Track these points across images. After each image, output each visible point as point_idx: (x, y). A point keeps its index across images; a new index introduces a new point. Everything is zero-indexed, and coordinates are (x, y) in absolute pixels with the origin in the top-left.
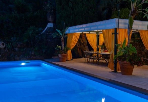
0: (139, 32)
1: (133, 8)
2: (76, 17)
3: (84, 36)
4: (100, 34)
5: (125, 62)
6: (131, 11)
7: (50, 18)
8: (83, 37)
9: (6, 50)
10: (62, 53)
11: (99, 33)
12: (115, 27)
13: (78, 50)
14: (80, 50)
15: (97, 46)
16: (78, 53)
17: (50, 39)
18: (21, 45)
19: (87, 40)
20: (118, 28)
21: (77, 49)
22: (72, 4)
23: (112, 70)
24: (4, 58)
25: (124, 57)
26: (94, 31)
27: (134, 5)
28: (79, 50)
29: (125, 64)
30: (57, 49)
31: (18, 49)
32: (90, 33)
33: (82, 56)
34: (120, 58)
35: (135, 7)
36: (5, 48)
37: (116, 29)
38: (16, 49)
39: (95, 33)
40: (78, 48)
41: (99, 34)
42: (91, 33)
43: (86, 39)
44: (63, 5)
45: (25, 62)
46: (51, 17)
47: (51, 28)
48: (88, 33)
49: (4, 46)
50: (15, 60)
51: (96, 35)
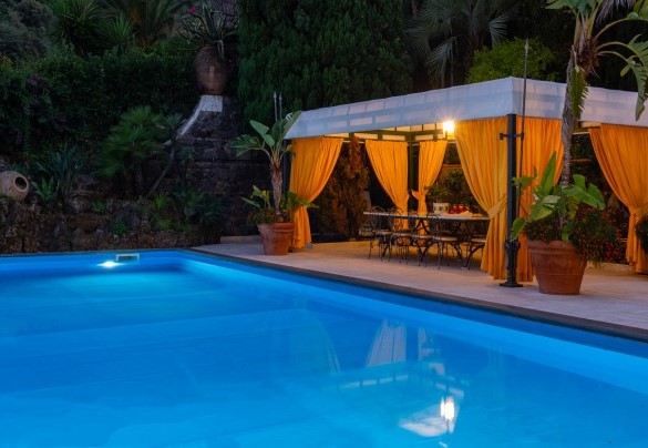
0: (590, 132)
1: (582, 38)
2: (326, 70)
3: (358, 149)
4: (422, 144)
5: (556, 244)
6: (577, 50)
7: (212, 75)
8: (353, 153)
9: (33, 208)
10: (276, 220)
11: (418, 138)
12: (510, 112)
13: (335, 206)
14: (342, 206)
15: (410, 193)
16: (333, 221)
17: (209, 164)
18: (89, 188)
19: (371, 169)
20: (523, 117)
21: (330, 203)
22: (308, 18)
23: (496, 278)
24: (27, 242)
25: (550, 227)
26: (399, 129)
27: (585, 26)
28: (338, 206)
29: (555, 253)
30: (252, 203)
31: (82, 203)
32: (380, 138)
33: (346, 233)
34: (536, 228)
35: (589, 36)
36: (28, 200)
37: (512, 118)
38: (77, 205)
39: (403, 138)
40: (334, 198)
41: (418, 142)
42: (385, 137)
43: (367, 162)
44: (269, 21)
45: (118, 256)
46: (216, 71)
47: (213, 115)
48: (375, 136)
49: (26, 190)
50: (72, 247)
51: (406, 144)
